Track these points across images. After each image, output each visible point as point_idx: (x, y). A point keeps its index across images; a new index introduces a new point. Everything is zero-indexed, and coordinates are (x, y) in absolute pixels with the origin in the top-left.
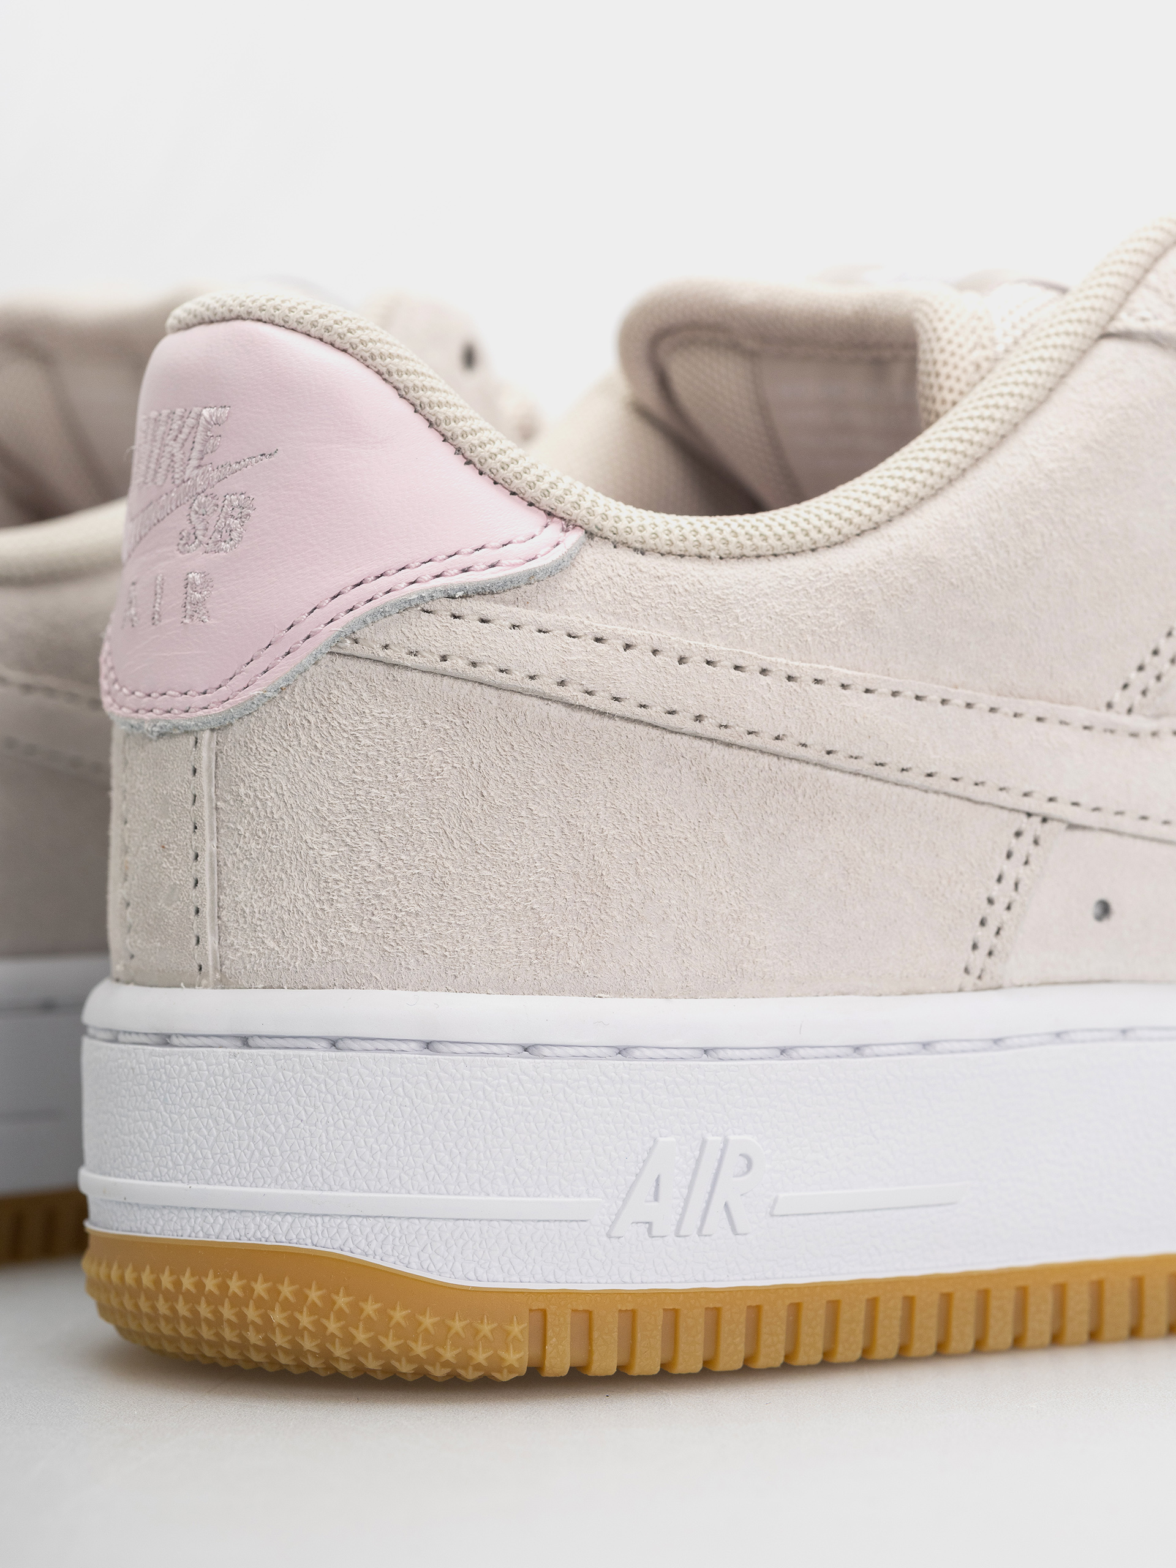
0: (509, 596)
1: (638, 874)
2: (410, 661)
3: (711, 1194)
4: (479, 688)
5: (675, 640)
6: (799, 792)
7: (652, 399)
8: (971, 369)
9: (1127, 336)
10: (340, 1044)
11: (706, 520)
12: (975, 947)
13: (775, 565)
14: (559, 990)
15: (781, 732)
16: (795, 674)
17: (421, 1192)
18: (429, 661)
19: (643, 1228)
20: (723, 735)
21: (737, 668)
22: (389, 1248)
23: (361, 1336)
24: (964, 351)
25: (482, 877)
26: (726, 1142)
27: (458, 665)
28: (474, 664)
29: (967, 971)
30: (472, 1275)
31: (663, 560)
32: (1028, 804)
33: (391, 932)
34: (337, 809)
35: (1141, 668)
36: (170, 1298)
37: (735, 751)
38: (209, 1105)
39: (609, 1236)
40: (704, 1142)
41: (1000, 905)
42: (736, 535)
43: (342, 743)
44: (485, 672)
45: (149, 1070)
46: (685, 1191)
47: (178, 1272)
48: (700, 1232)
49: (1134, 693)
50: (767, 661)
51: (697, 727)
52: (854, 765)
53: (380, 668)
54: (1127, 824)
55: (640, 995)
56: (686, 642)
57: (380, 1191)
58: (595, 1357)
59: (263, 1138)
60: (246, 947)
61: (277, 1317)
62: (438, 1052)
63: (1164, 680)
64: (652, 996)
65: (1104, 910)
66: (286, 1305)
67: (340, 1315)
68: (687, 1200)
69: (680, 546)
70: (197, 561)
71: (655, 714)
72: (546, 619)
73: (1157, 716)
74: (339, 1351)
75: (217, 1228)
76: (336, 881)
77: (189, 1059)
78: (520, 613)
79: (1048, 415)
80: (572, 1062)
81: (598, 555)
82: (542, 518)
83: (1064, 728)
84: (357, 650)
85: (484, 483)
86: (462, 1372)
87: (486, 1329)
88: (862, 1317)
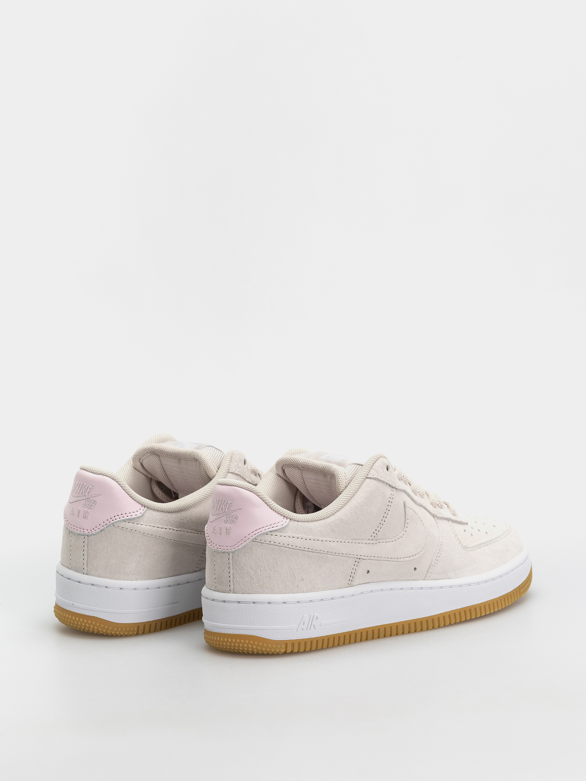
0: (279, 531)
1: (300, 574)
2: (265, 542)
3: (312, 623)
4: (275, 546)
5: (305, 536)
6: (323, 558)
7: (281, 474)
8: (345, 483)
9: (370, 478)
10: (255, 603)
11: (305, 515)
12: (349, 580)
13: (318, 522)
14: (288, 593)
15: (321, 550)
16: (323, 540)
17: (268, 626)
18: (268, 542)
19: (302, 629)
20: (312, 551)
21: (314, 540)
22: (263, 634)
23: (259, 648)
24: (344, 480)
25: (277, 576)
26: (314, 615)
27: (272, 543)
28: (275, 543)
29: (348, 584)
30: (276, 638)
31: (302, 523)
32: (357, 557)
33: (263, 585)
34: (253, 566)
35: (374, 533)
36: (226, 642)
37: (314, 553)
38: (233, 612)
39: (297, 631)
40: (311, 615)
41: (353, 573)
42: (310, 517)
43: (254, 555)
44: (277, 544)
45: (222, 606)
46: (308, 623)
47: (220, 638)
48: (310, 629)
49: (373, 537)
50: (318, 538)
51: (308, 550)
52: (332, 553)
53: (260, 543)
54: (372, 558)
55: (300, 593)
56: (306, 536)
57: (262, 626)
58: (294, 650)
59: (243, 618)
60: (238, 587)
61: (245, 646)
62: (271, 604)
63: (377, 534)
64: (302, 593)
65: (368, 572)
66: (247, 644)
67: (256, 645)
68: (308, 625)
69: (304, 520)
70: (228, 525)
71: (302, 548)
72: (285, 535)
73: (376, 540)
74: (255, 651)
75: (235, 632)
76: (254, 577)
77: (229, 605)
78: (281, 534)
79: (359, 493)
80: (291, 604)
81: (292, 523)
82: (283, 517)
83: (363, 544)
84: (256, 540)
85: (274, 512)
86: (274, 653)
87: (279, 646)
88: (327, 641)
